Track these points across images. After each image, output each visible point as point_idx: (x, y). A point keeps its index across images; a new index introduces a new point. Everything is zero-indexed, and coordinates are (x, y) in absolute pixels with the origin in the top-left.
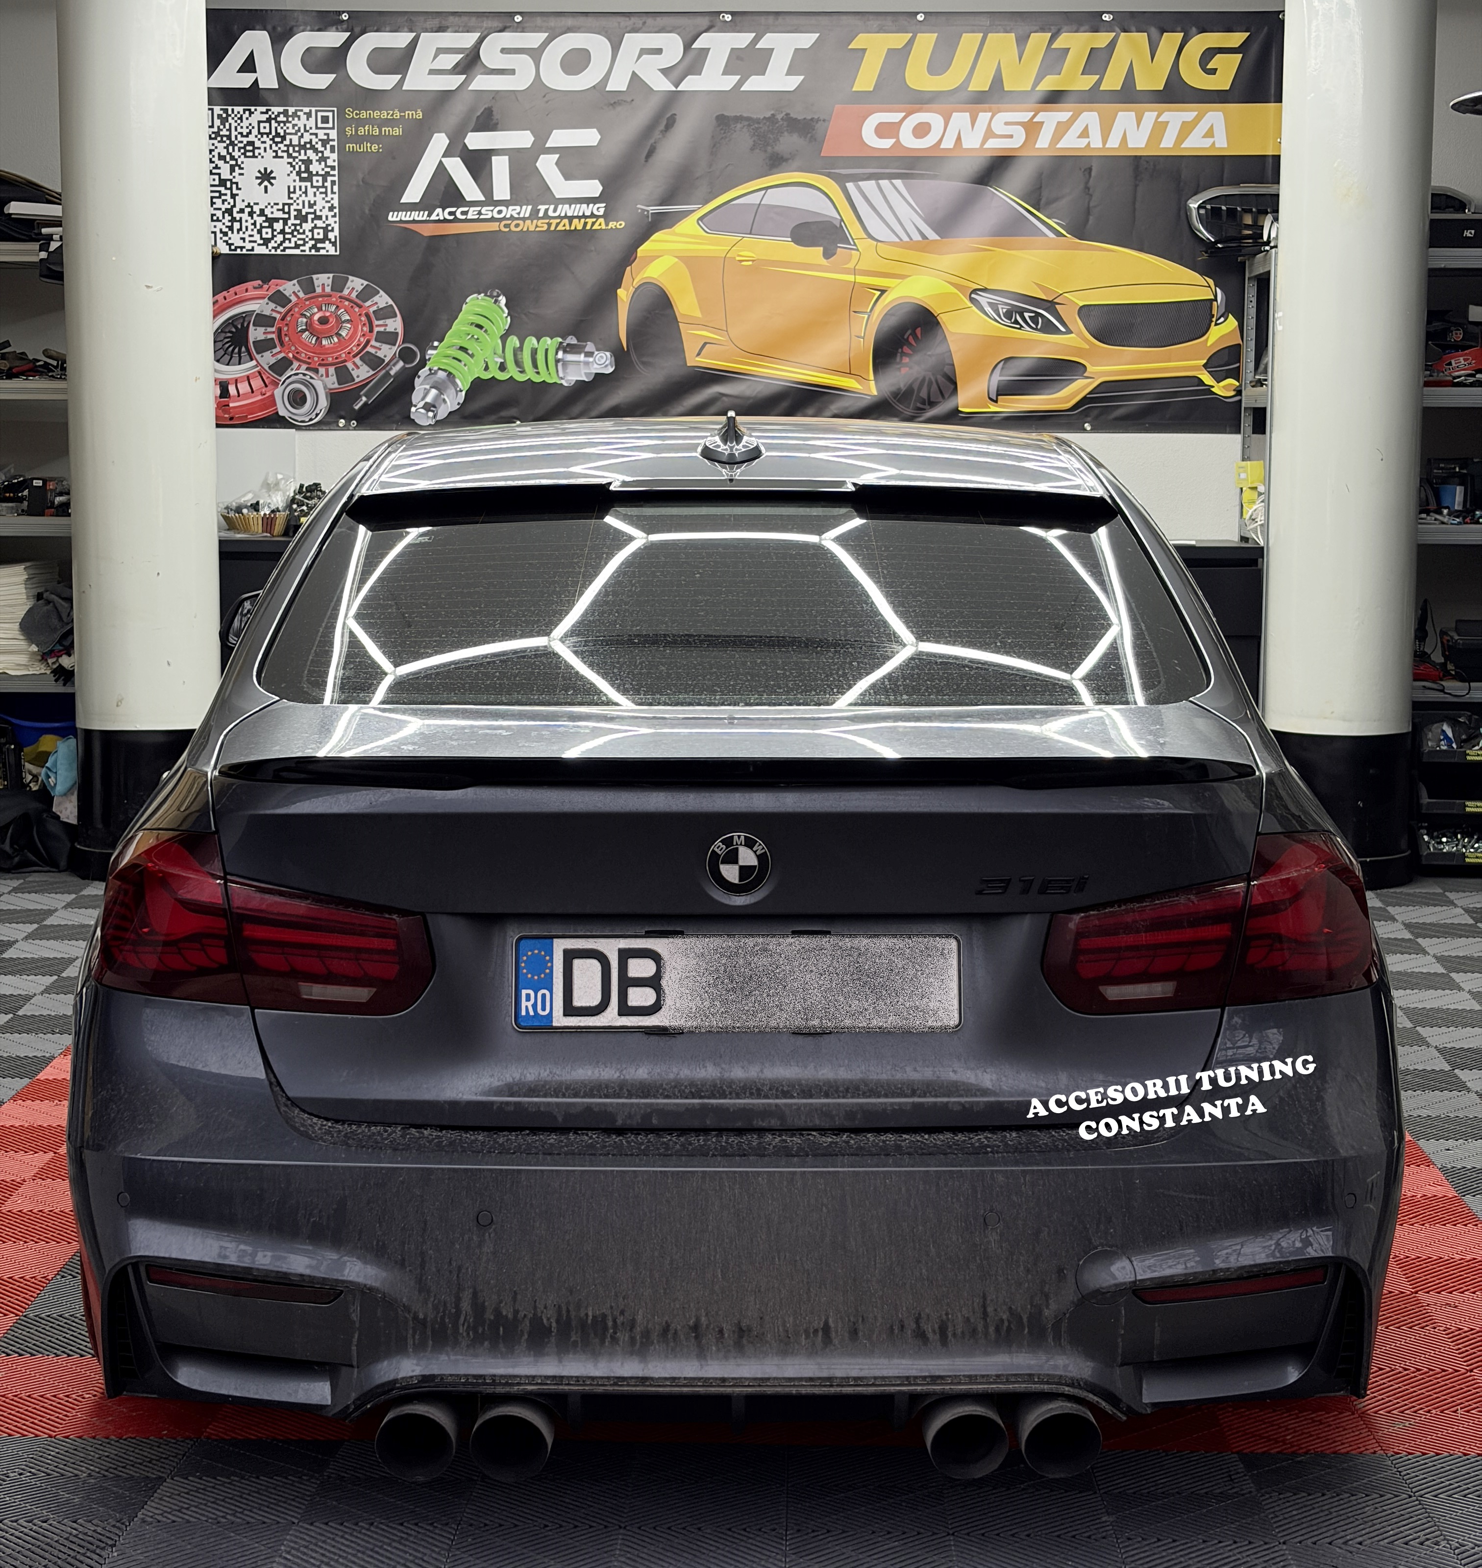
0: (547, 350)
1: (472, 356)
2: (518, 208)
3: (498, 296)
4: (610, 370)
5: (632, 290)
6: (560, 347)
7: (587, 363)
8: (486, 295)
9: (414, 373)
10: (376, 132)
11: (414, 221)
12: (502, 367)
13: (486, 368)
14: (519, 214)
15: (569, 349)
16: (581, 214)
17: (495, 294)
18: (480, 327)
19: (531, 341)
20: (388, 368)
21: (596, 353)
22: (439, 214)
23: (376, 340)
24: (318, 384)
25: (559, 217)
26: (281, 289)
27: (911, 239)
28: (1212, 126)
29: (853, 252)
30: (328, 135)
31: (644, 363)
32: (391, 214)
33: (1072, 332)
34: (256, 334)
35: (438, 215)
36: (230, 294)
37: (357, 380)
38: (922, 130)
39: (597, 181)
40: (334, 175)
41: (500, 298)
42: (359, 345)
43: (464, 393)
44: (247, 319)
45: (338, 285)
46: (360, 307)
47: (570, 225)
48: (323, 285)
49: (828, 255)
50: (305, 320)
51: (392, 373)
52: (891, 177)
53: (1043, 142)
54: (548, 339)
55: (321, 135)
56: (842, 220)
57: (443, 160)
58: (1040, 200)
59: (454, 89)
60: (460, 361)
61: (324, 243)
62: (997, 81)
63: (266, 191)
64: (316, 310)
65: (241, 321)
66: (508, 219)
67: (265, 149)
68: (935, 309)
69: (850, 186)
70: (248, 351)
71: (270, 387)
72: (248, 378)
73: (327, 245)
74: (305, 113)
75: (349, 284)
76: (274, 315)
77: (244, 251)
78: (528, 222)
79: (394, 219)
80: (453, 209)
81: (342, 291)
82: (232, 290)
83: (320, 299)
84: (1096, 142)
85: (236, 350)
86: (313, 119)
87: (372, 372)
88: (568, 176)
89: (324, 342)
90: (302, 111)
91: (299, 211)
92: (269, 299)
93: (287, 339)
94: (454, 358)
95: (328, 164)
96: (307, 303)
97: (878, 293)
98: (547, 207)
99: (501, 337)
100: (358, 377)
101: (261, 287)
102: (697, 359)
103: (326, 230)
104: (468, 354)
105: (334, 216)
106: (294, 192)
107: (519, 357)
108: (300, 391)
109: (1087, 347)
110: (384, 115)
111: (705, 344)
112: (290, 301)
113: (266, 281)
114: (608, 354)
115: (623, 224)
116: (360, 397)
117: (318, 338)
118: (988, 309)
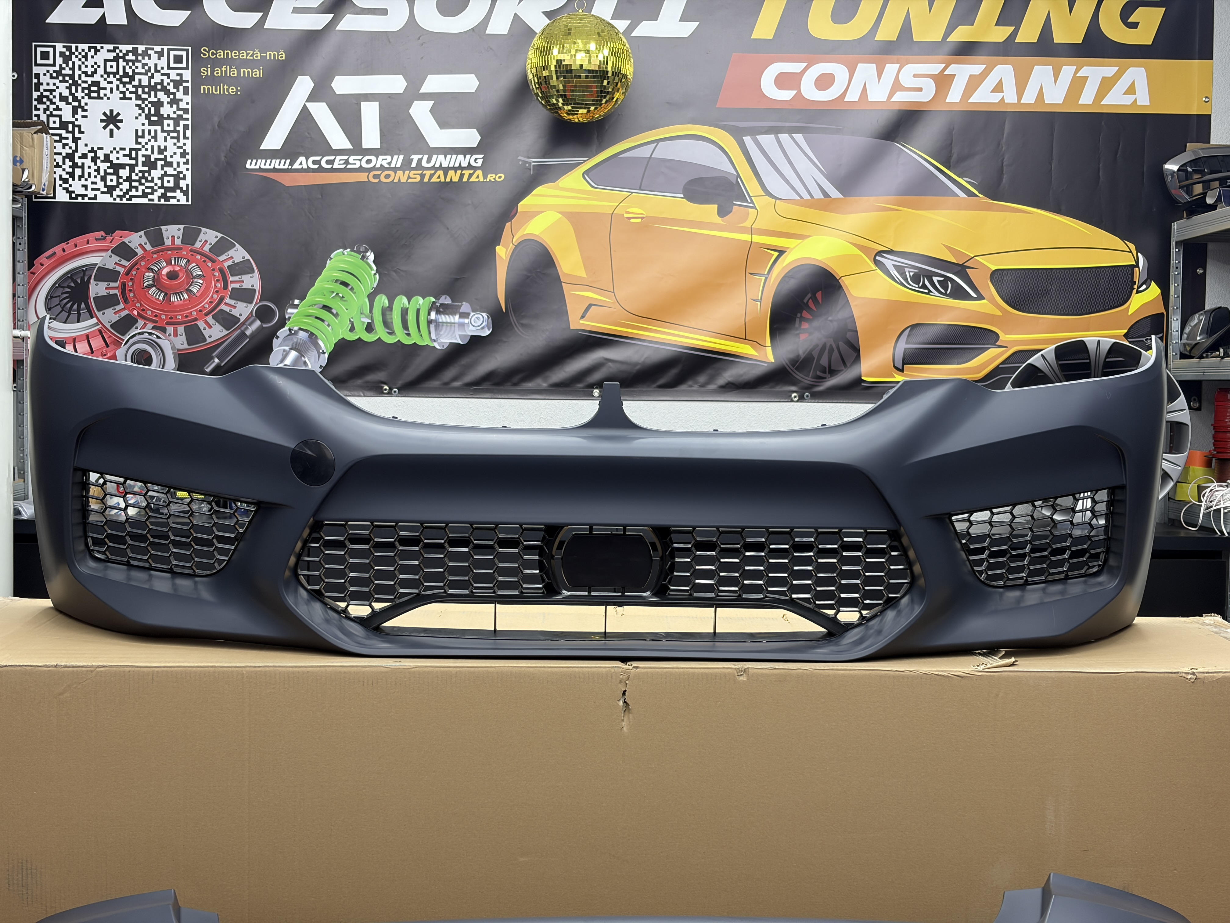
0: (418, 311)
1: (336, 315)
2: (389, 158)
3: (366, 252)
4: (487, 332)
5: (511, 247)
6: (433, 307)
7: (462, 325)
8: (352, 250)
9: (272, 334)
10: (234, 73)
11: (275, 170)
12: (370, 328)
13: (352, 329)
14: (389, 164)
15: (442, 309)
16: (457, 165)
17: (362, 249)
18: (345, 284)
19: (402, 301)
20: (242, 329)
21: (472, 314)
22: (302, 162)
23: (230, 298)
24: (165, 344)
25: (433, 167)
26: (126, 240)
27: (812, 197)
28: (1134, 81)
29: (750, 209)
30: (180, 75)
31: (523, 325)
32: (249, 161)
33: (984, 299)
34: (97, 289)
35: (301, 164)
36: (69, 246)
37: (209, 340)
38: (825, 82)
39: (475, 131)
40: (187, 119)
41: (368, 254)
42: (211, 302)
43: (327, 355)
44: (87, 273)
45: (190, 238)
46: (213, 261)
47: (445, 178)
48: (173, 237)
49: (723, 212)
50: (152, 274)
51: (248, 333)
52: (791, 131)
53: (954, 96)
54: (420, 298)
55: (174, 75)
56: (738, 176)
57: (308, 104)
58: (951, 157)
59: (320, 29)
60: (323, 321)
61: (175, 192)
62: (906, 29)
63: (111, 135)
64: (164, 264)
65: (82, 275)
66: (378, 169)
67: (111, 89)
68: (838, 271)
69: (747, 140)
70: (88, 307)
71: (112, 347)
72: (87, 337)
73: (178, 194)
74: (156, 52)
75: (202, 237)
76: (118, 268)
77: (86, 200)
78: (400, 173)
79: (253, 167)
80: (318, 158)
81: (193, 245)
82: (72, 242)
83: (169, 252)
84: (1010, 96)
85: (75, 307)
86: (164, 59)
87: (225, 332)
88: (443, 124)
89: (172, 299)
90: (153, 49)
91: (148, 157)
92: (112, 252)
93: (132, 295)
94: (317, 318)
95: (181, 107)
96: (155, 256)
97: (776, 254)
98: (420, 157)
99: (368, 296)
100: (210, 337)
101: (104, 239)
102: (581, 322)
103: (177, 178)
104: (332, 313)
105: (186, 163)
106: (143, 136)
107: (388, 317)
108: (143, 352)
109: (1001, 314)
110: (243, 55)
111: (590, 306)
112: (137, 254)
113: (110, 231)
114: (485, 315)
115: (503, 176)
116: (212, 358)
117: (166, 294)
118: (894, 273)
